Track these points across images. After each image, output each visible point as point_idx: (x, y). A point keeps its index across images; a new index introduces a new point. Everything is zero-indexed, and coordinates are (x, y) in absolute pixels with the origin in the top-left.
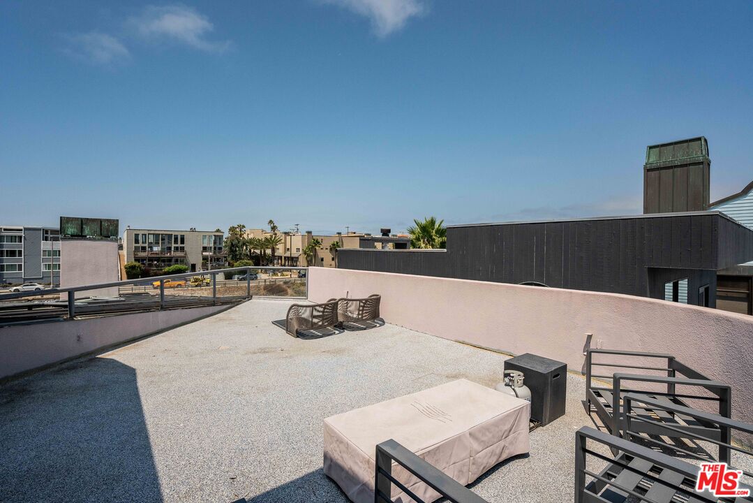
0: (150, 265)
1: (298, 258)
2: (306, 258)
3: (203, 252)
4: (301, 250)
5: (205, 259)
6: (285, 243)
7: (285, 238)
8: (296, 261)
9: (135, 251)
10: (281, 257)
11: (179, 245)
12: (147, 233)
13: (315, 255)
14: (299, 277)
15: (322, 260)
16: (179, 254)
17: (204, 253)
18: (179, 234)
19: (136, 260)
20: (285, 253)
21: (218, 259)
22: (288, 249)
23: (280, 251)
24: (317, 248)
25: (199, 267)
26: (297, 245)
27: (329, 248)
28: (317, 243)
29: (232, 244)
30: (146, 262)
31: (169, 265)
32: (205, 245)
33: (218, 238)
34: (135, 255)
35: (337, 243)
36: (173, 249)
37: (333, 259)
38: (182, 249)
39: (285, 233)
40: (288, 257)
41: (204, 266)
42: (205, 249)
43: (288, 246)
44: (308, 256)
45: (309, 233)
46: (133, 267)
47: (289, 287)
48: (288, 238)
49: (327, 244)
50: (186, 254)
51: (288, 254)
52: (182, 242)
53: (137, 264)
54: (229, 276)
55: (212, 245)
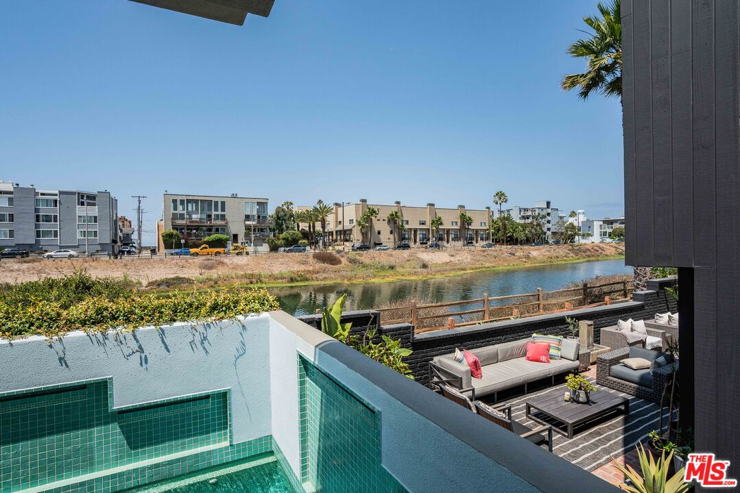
0: (189, 235)
1: (351, 230)
2: (361, 230)
3: (245, 220)
4: (354, 221)
5: (248, 228)
6: (336, 214)
7: (337, 210)
8: (350, 234)
9: (173, 219)
10: (332, 232)
11: (220, 212)
12: (185, 198)
13: (371, 227)
14: (353, 250)
15: (379, 233)
16: (220, 222)
17: (247, 223)
18: (219, 200)
19: (173, 228)
20: (336, 227)
21: (262, 230)
22: (340, 222)
23: (331, 227)
24: (373, 218)
25: (241, 238)
26: (350, 216)
27: (387, 219)
28: (373, 212)
29: (278, 216)
30: (185, 231)
31: (209, 235)
32: (248, 213)
33: (262, 205)
34: (172, 222)
35: (396, 213)
36: (213, 217)
37: (391, 232)
38: (223, 217)
39: (337, 204)
40: (340, 231)
41: (247, 235)
42: (248, 217)
43: (340, 219)
44: (363, 227)
45: (364, 201)
46: (170, 236)
47: (342, 256)
48: (340, 209)
49: (384, 215)
50: (227, 223)
51: (340, 228)
52: (223, 210)
53: (175, 232)
54: (274, 248)
55: (255, 213)
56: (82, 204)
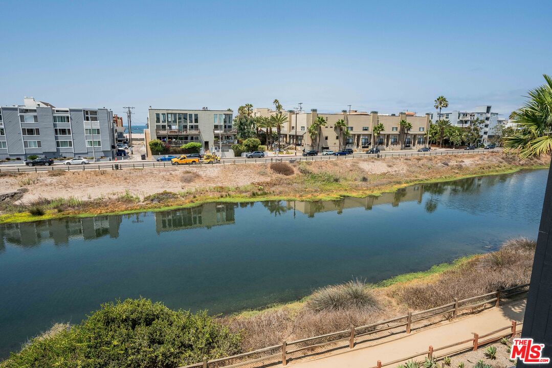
0: (170, 142)
1: (303, 136)
2: (311, 137)
3: (214, 130)
4: (306, 128)
5: (217, 137)
6: (290, 122)
7: (290, 117)
8: (301, 140)
9: (157, 130)
10: (286, 135)
11: (194, 124)
12: (165, 112)
13: (320, 134)
14: (304, 155)
15: (327, 138)
16: (194, 132)
17: (216, 132)
18: (193, 113)
19: (158, 138)
20: (290, 131)
21: (228, 137)
22: (293, 127)
23: (285, 129)
24: (322, 126)
25: (211, 144)
26: (302, 123)
27: (334, 126)
28: (322, 121)
29: (241, 122)
30: (167, 140)
31: (186, 143)
32: (217, 123)
33: (228, 117)
34: (157, 133)
35: (342, 121)
36: (188, 128)
37: (337, 138)
38: (197, 127)
39: (291, 112)
40: (293, 136)
41: (216, 143)
42: (216, 127)
43: (293, 124)
44: (313, 134)
45: (314, 111)
46: (156, 144)
47: (295, 166)
48: (293, 116)
49: (332, 122)
50: (200, 132)
51: (293, 132)
52: (196, 121)
53: (159, 141)
54: (238, 154)
55: (222, 124)
56: (87, 119)
